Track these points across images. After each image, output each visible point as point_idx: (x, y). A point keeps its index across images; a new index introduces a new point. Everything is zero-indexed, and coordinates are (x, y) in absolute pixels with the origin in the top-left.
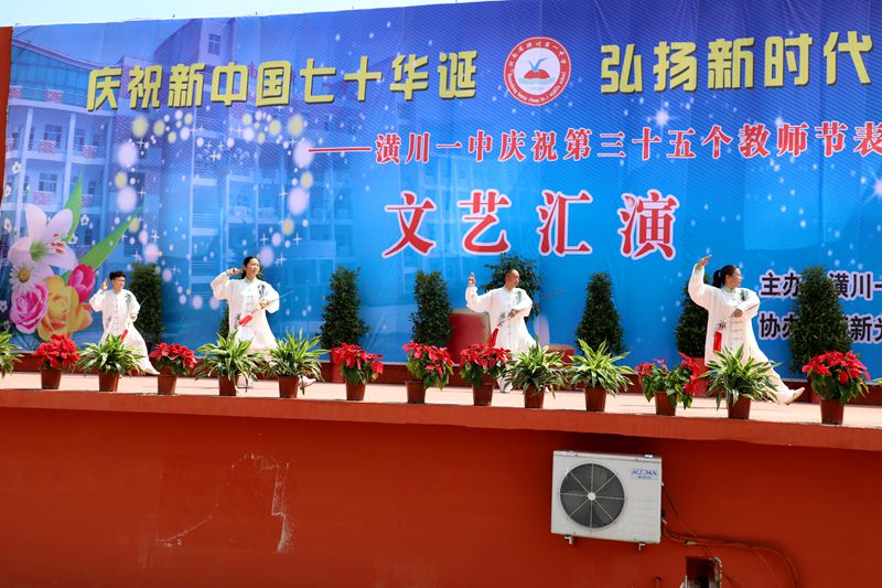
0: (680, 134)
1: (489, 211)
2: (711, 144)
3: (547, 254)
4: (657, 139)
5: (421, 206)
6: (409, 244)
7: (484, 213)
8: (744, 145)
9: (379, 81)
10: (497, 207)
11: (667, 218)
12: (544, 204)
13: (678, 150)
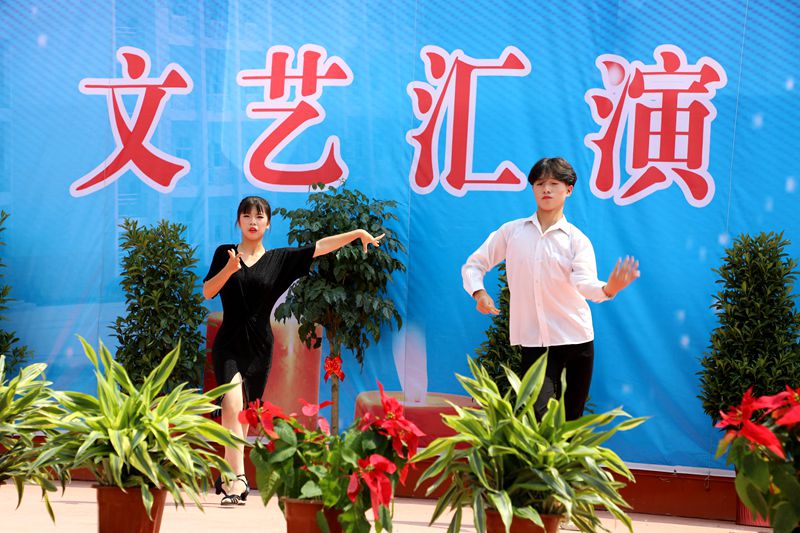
1: (305, 93)
3: (427, 190)
5: (160, 81)
6: (130, 165)
7: (292, 97)
10: (321, 84)
11: (697, 112)
12: (426, 81)
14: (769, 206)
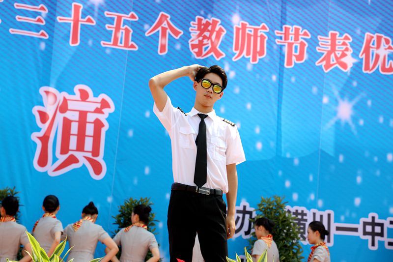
0: (119, 18)
2: (156, 35)
4: (89, 20)
8: (196, 42)
11: (98, 124)
13: (116, 39)
14: (136, 182)
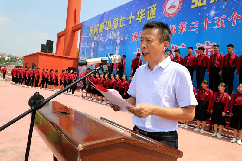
0: (219, 18)
2: (232, 20)
4: (210, 22)
9: (134, 18)
13: (218, 25)
